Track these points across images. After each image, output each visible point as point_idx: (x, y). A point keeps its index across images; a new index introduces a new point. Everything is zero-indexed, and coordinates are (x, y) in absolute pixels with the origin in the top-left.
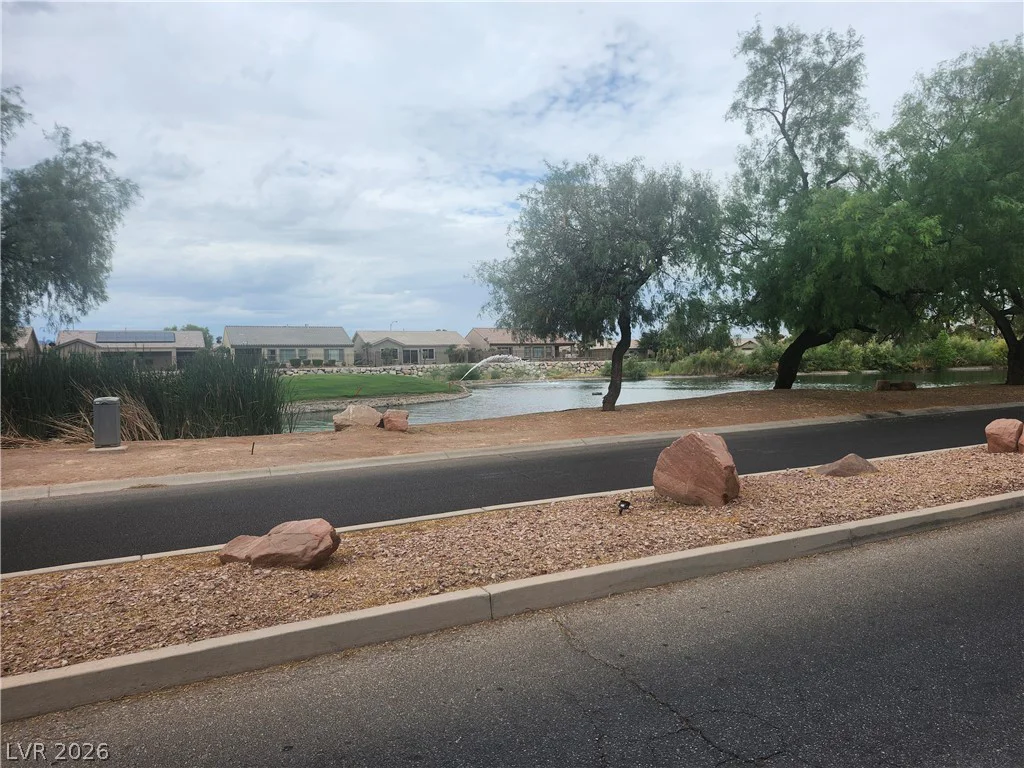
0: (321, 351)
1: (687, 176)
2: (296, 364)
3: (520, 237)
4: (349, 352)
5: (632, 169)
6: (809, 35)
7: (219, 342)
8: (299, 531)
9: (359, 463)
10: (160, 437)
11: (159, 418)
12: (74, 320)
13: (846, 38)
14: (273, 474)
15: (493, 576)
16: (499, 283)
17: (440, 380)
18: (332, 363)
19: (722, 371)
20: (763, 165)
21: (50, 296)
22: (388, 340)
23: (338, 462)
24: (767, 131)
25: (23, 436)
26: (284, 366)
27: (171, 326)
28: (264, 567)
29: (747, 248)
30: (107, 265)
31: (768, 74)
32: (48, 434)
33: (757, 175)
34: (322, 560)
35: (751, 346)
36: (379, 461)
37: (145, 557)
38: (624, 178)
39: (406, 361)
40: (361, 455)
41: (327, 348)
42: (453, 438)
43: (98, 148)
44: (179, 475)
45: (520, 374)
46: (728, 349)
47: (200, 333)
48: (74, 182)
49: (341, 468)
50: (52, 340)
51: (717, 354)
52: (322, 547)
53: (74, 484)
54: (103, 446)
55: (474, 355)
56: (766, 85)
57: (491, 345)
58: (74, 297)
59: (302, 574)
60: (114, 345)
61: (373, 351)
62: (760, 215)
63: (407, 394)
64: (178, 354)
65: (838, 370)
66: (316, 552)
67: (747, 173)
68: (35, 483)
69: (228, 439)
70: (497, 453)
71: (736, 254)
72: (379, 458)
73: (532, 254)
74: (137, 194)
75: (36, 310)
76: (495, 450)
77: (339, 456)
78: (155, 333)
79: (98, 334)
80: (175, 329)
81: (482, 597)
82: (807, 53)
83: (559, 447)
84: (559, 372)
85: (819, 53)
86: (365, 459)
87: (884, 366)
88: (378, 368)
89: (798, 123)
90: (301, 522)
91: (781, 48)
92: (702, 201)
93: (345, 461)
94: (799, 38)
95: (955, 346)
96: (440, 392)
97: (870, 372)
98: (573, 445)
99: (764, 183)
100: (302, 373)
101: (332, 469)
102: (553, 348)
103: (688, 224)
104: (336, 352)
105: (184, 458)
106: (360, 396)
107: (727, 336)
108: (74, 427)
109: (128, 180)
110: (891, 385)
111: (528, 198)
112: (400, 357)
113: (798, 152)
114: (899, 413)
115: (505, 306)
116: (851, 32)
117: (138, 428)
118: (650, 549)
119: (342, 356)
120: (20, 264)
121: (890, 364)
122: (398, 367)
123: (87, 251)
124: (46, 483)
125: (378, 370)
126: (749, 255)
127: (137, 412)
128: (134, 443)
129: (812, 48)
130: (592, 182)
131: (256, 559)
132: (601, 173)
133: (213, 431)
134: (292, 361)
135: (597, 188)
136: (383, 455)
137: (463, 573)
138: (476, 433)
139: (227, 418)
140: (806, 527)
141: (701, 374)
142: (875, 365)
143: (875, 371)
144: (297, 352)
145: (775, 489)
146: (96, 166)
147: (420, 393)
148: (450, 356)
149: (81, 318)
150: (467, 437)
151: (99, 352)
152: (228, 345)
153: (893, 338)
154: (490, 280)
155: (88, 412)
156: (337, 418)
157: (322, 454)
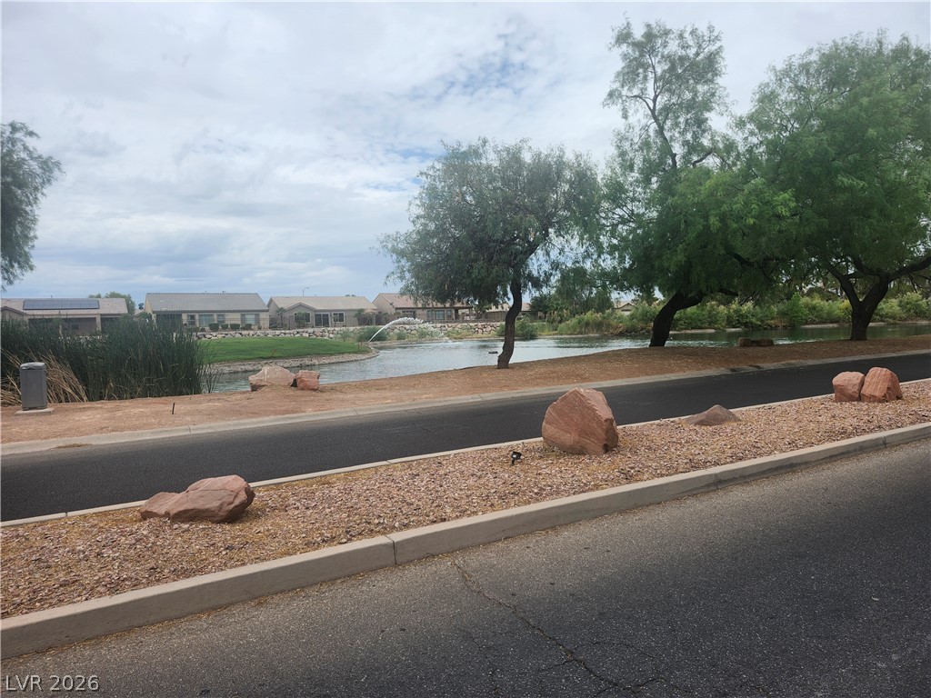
0: (238, 316)
1: (569, 157)
2: (214, 328)
3: (421, 211)
4: (263, 316)
5: (519, 150)
6: (674, 30)
7: (141, 308)
8: (216, 487)
9: (273, 421)
10: (85, 398)
11: (84, 380)
13: (706, 33)
14: (193, 432)
15: (397, 524)
16: (401, 254)
17: (350, 341)
18: (248, 327)
19: (605, 331)
20: (636, 147)
22: (300, 305)
23: (254, 420)
24: (640, 116)
26: (203, 330)
27: (95, 294)
28: (182, 522)
29: (623, 221)
31: (640, 66)
33: (631, 155)
34: (238, 514)
35: (629, 308)
36: (292, 418)
37: (70, 514)
38: (513, 157)
39: (318, 324)
40: (276, 413)
41: (243, 313)
42: (362, 395)
43: (22, 128)
44: (104, 434)
45: (423, 335)
46: (610, 311)
47: (124, 299)
49: (255, 426)
51: (599, 315)
52: (237, 502)
54: (30, 409)
55: (380, 318)
56: (638, 75)
57: (397, 309)
59: (218, 528)
60: (40, 312)
61: (286, 315)
62: (634, 192)
63: (318, 355)
64: (103, 320)
65: (706, 328)
66: (232, 506)
67: (623, 154)
69: (150, 400)
70: (402, 409)
71: (614, 226)
72: (293, 415)
73: (432, 226)
74: (60, 170)
76: (400, 406)
77: (255, 414)
78: (80, 300)
79: (25, 302)
80: (99, 296)
81: (386, 545)
82: (673, 47)
83: (459, 402)
84: (458, 333)
85: (683, 47)
86: (280, 416)
87: (746, 325)
88: (292, 331)
89: (667, 109)
90: (218, 478)
91: (650, 41)
92: (583, 179)
93: (260, 419)
94: (667, 33)
95: (807, 306)
96: (350, 353)
97: (733, 330)
98: (472, 401)
99: (638, 163)
100: (220, 336)
101: (248, 427)
102: (453, 311)
103: (571, 199)
104: (253, 317)
105: (110, 419)
106: (275, 358)
107: (608, 300)
108: (2, 391)
109: (50, 157)
110: (752, 342)
111: (427, 175)
112: (313, 320)
113: (667, 135)
114: (758, 367)
115: (408, 275)
116: (711, 29)
117: (64, 391)
118: (539, 496)
119: (257, 320)
121: (752, 323)
122: (311, 330)
125: (291, 333)
126: (625, 228)
127: (63, 376)
128: (60, 405)
129: (677, 42)
130: (484, 161)
131: (175, 514)
132: (492, 153)
133: (136, 392)
134: (210, 325)
135: (489, 167)
136: (296, 412)
137: (369, 523)
138: (383, 391)
139: (149, 380)
140: (677, 472)
141: (585, 333)
142: (739, 324)
143: (737, 329)
144: (215, 317)
145: (650, 439)
146: (19, 145)
147: (332, 355)
148: (359, 319)
149: (7, 288)
150: (374, 394)
151: (26, 319)
152: (149, 311)
153: (753, 299)
154: (394, 250)
155: (16, 376)
156: (253, 378)
157: (238, 413)
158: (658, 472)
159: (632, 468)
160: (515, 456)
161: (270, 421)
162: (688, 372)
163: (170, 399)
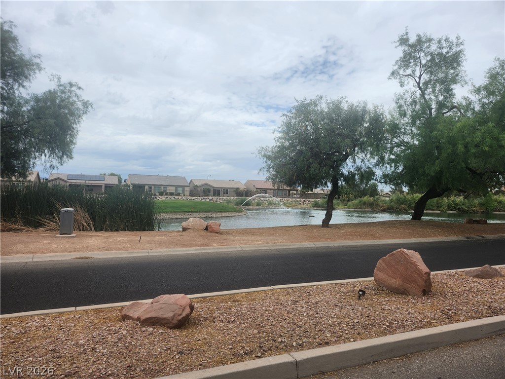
0: (174, 188)
1: (370, 107)
2: (161, 194)
3: (280, 135)
4: (186, 189)
5: (340, 103)
6: (435, 38)
7: (125, 182)
8: (171, 302)
9: (195, 250)
10: (93, 229)
11: (94, 219)
12: (56, 168)
13: (455, 41)
14: (150, 254)
15: (294, 344)
16: (269, 158)
17: (231, 205)
18: (179, 194)
19: (375, 208)
20: (408, 103)
21: (45, 156)
22: (206, 184)
23: (184, 249)
24: (411, 85)
25: (25, 226)
26: (155, 195)
27: (103, 173)
28: (148, 326)
29: (398, 145)
30: (74, 142)
31: (411, 57)
32: (37, 225)
33: (405, 108)
34: (183, 323)
35: (388, 196)
36: (205, 249)
38: (337, 107)
39: (214, 195)
40: (197, 245)
41: (177, 187)
42: (244, 238)
43: (75, 85)
44: (101, 252)
45: (271, 204)
46: (378, 196)
47: (117, 177)
48: (62, 101)
49: (185, 253)
50: (47, 178)
51: (371, 198)
52: (184, 314)
53: (47, 255)
54: (64, 234)
55: (248, 193)
56: (410, 63)
57: (257, 189)
58: (57, 156)
59: (171, 332)
60: (75, 181)
61: (198, 189)
62: (405, 129)
63: (216, 212)
64: (106, 187)
65: (435, 210)
66: (181, 317)
67: (400, 107)
68: (27, 253)
69: (127, 233)
70: (268, 248)
71: (392, 148)
72: (206, 248)
73: (287, 144)
74: (92, 107)
75: (38, 162)
76: (267, 246)
77: (185, 245)
78: (96, 176)
79: (68, 175)
80: (105, 175)
81: (291, 363)
82: (434, 47)
83: (301, 246)
84: (290, 204)
85: (440, 48)
86: (198, 248)
87: (459, 209)
88: (201, 198)
89: (426, 84)
90: (172, 295)
91: (420, 44)
92: (377, 120)
93: (187, 249)
94: (430, 40)
95: (496, 200)
96: (232, 211)
97: (452, 212)
98: (309, 246)
99: (409, 113)
100: (164, 198)
101: (181, 253)
102: (288, 192)
103: (368, 132)
104: (181, 189)
105: (105, 243)
106: (193, 212)
107: (376, 190)
108: (51, 223)
109: (88, 101)
110: (474, 221)
111: (286, 115)
112: (212, 193)
113: (427, 97)
114: (483, 237)
115: (271, 170)
116: (458, 38)
117: (83, 225)
119: (183, 191)
120: (33, 139)
121: (463, 209)
122: (211, 198)
123: (65, 135)
124: (32, 253)
125: (200, 199)
126: (399, 149)
127: (83, 216)
128: (79, 233)
129: (437, 45)
130: (319, 108)
131: (144, 320)
132: (324, 104)
133: (120, 227)
134: (159, 193)
135: (322, 112)
136: (208, 246)
137: (275, 341)
138: (256, 236)
139: (128, 221)
140: (483, 316)
141: (363, 208)
142: (454, 209)
143: (454, 212)
144: (162, 188)
145: (449, 286)
146: (73, 94)
147: (223, 212)
148: (236, 193)
149: (59, 167)
150: (251, 238)
151: (68, 184)
152: (129, 184)
153: (463, 195)
154: (264, 156)
155: (58, 215)
156: (184, 224)
157: (176, 244)
158: (469, 314)
159: (449, 310)
160: (361, 293)
161: (192, 250)
162: (439, 237)
163: (138, 233)
